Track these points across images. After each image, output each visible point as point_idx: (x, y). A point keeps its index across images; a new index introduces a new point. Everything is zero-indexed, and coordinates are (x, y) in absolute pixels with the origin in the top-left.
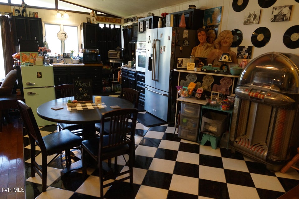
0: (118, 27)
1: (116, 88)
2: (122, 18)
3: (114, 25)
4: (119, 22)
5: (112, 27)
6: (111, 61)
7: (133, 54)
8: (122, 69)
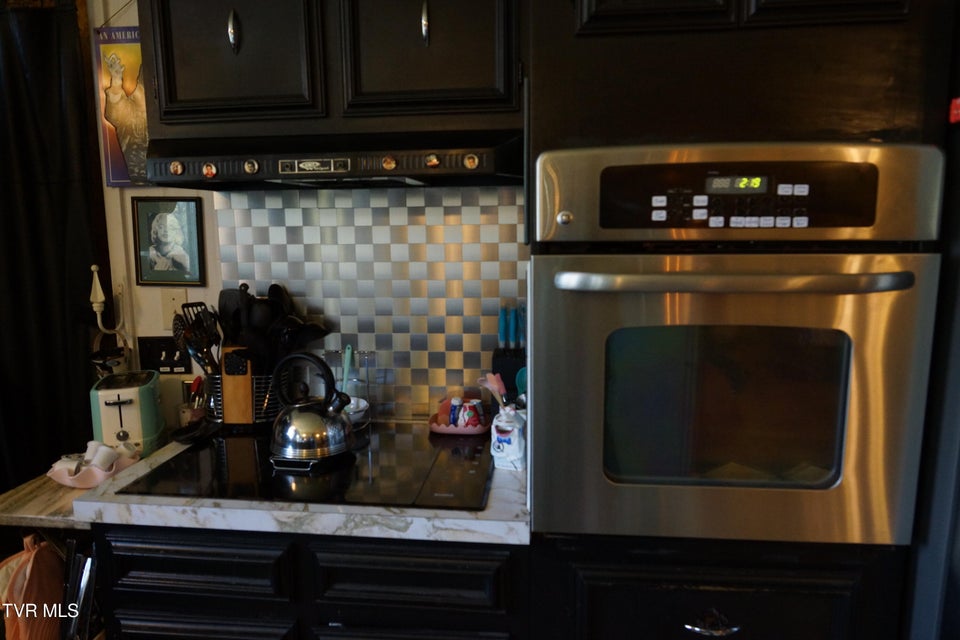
7: (98, 295)
8: (88, 527)
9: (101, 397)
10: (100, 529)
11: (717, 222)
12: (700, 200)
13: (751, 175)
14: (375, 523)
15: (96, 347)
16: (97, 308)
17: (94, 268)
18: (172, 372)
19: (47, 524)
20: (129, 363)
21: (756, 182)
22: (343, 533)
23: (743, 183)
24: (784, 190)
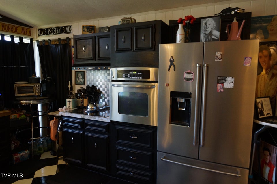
0: (26, 41)
1: (40, 149)
2: (32, 27)
3: (21, 39)
4: (28, 33)
5: (17, 40)
6: (23, 103)
7: (70, 86)
8: (61, 116)
9: (67, 100)
10: (62, 116)
11: (131, 78)
12: (129, 75)
13: (135, 71)
14: (92, 118)
15: (69, 94)
16: (69, 88)
17: (69, 82)
18: (79, 99)
19: (56, 115)
20: (74, 97)
21: (135, 72)
22: (88, 119)
23: (134, 72)
24: (138, 74)
